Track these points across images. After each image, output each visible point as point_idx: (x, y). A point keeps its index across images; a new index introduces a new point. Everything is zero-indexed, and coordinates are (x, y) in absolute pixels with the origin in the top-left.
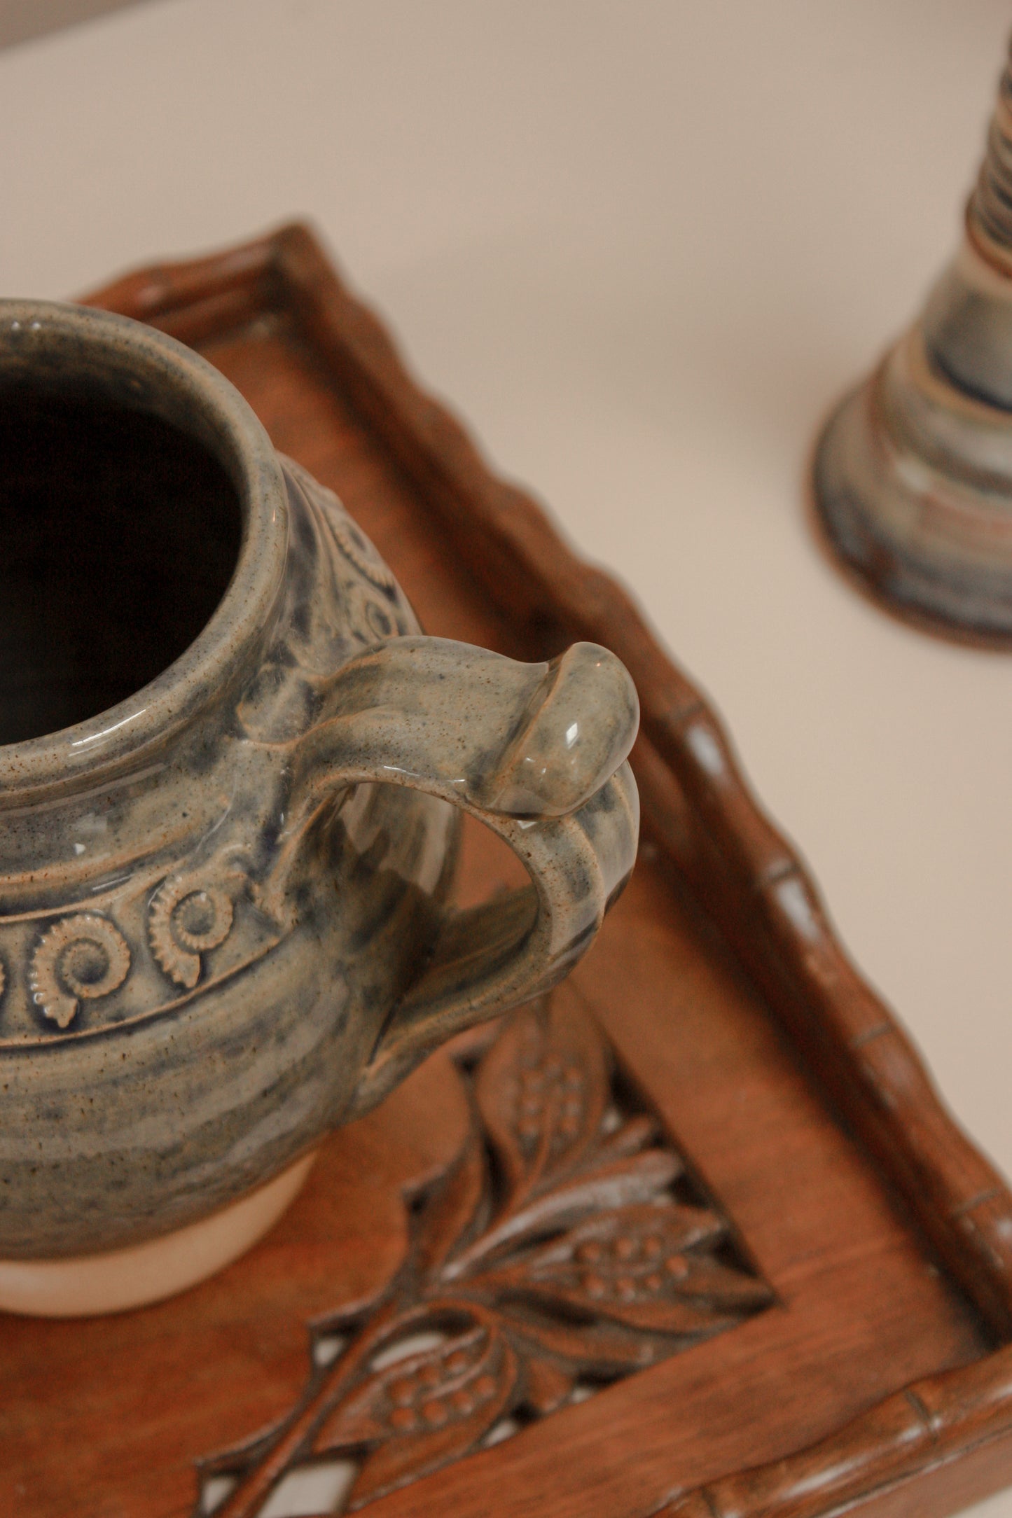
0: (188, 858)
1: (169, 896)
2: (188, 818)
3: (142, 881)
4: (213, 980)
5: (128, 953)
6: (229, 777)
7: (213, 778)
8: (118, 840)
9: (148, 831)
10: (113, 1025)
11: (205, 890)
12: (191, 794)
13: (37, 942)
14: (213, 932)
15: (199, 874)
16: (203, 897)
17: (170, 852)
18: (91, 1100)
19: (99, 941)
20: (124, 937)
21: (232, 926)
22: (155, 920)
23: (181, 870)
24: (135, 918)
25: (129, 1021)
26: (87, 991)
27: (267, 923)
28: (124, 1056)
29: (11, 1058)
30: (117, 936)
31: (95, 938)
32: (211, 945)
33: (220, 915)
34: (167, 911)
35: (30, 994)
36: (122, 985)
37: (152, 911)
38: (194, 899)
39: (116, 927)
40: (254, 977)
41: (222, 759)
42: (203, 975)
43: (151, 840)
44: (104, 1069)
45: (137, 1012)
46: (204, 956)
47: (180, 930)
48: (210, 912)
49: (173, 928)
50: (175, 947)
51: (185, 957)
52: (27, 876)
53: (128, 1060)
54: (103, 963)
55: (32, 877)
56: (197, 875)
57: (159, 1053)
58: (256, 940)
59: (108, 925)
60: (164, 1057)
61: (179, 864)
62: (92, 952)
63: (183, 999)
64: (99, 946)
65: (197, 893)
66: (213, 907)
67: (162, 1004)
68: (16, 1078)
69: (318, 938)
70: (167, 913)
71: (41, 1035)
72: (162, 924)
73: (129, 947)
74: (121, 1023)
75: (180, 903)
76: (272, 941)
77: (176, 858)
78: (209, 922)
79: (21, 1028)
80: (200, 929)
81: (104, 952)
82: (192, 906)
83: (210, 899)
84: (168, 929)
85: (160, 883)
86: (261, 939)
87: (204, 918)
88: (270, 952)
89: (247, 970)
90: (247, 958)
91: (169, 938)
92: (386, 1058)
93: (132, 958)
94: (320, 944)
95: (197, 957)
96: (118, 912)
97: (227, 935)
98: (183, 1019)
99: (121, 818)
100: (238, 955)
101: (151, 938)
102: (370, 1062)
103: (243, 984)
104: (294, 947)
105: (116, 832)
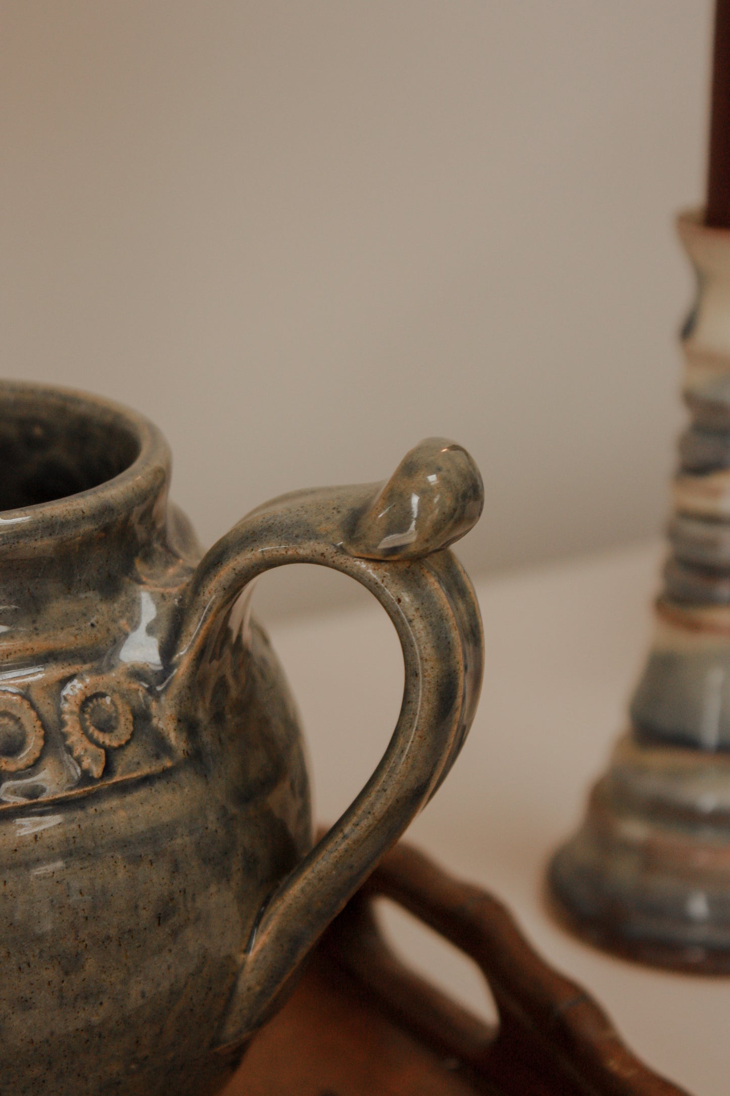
0: (96, 664)
1: (77, 689)
2: (95, 629)
3: (53, 671)
4: (117, 779)
5: (42, 732)
6: (129, 608)
7: (116, 605)
8: (36, 629)
9: (62, 629)
10: (27, 801)
11: (110, 694)
12: (98, 611)
14: (116, 732)
15: (104, 678)
16: (108, 700)
17: (78, 655)
18: (5, 882)
19: (18, 716)
20: (40, 717)
21: (132, 735)
22: (64, 707)
23: (88, 672)
24: (49, 704)
25: (42, 800)
26: (6, 763)
27: (161, 746)
28: (36, 835)
30: (33, 714)
31: (14, 712)
32: (115, 744)
33: (122, 720)
34: (78, 702)
36: (37, 762)
37: (61, 699)
38: (100, 701)
39: (33, 706)
40: (151, 789)
41: (123, 593)
42: (108, 770)
43: (64, 639)
44: (18, 849)
45: (49, 793)
46: (109, 753)
47: (88, 723)
48: (114, 715)
49: (82, 721)
50: (83, 735)
51: (92, 747)
53: (40, 842)
54: (20, 738)
56: (103, 678)
57: (67, 840)
58: (153, 756)
59: (26, 704)
60: (72, 847)
61: (87, 667)
62: (11, 727)
63: (89, 788)
64: (17, 720)
65: (103, 695)
66: (116, 711)
67: (71, 789)
69: (206, 776)
70: (77, 705)
72: (72, 713)
73: (44, 726)
74: (35, 801)
75: (88, 699)
76: (168, 763)
77: (85, 662)
78: (113, 723)
80: (106, 726)
81: (21, 727)
82: (98, 705)
83: (112, 701)
84: (78, 719)
85: (67, 679)
86: (158, 757)
87: (110, 718)
88: (166, 774)
89: (146, 781)
90: (145, 770)
91: (78, 727)
92: (261, 941)
93: (46, 738)
94: (207, 783)
95: (103, 751)
96: (35, 694)
97: (128, 742)
98: (91, 811)
99: (38, 611)
100: (138, 763)
101: (62, 723)
102: (246, 950)
103: (142, 793)
104: (186, 777)
105: (34, 622)
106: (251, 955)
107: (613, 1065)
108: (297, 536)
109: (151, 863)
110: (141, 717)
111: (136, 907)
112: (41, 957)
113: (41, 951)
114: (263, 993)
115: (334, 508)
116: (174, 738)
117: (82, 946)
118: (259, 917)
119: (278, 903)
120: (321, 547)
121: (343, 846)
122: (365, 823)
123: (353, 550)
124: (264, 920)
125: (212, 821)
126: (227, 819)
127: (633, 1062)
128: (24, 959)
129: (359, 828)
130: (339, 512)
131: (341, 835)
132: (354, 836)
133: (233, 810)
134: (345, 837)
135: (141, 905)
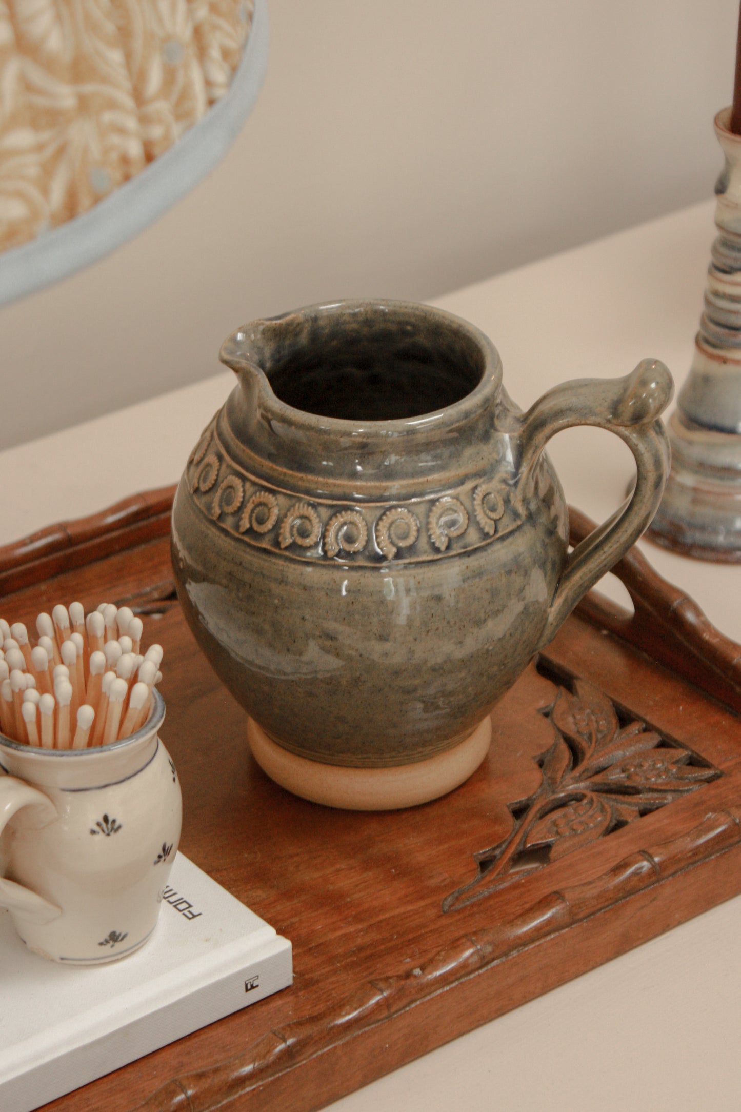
0: (486, 478)
1: (480, 492)
2: (484, 461)
3: (469, 485)
4: (500, 534)
5: (468, 516)
6: (495, 447)
8: (459, 464)
9: (470, 462)
10: (463, 551)
11: (493, 493)
12: (484, 450)
13: (430, 510)
14: (498, 511)
16: (492, 496)
17: (478, 475)
19: (457, 510)
20: (465, 509)
21: (504, 512)
22: (476, 502)
23: (483, 483)
24: (468, 501)
25: (469, 549)
26: (452, 533)
27: (516, 515)
28: (467, 567)
29: (421, 568)
30: (463, 508)
31: (455, 508)
32: (498, 517)
33: (500, 505)
34: (480, 499)
35: (430, 537)
36: (466, 530)
37: (474, 499)
38: (489, 496)
39: (462, 504)
40: (514, 537)
41: (492, 439)
42: (496, 531)
43: (470, 468)
45: (472, 545)
46: (496, 521)
47: (486, 509)
48: (496, 503)
49: (483, 507)
50: (484, 515)
51: (488, 521)
52: (425, 479)
53: (469, 570)
54: (458, 520)
55: (427, 480)
56: (489, 486)
57: (480, 568)
58: (513, 520)
59: (459, 502)
60: (482, 570)
61: (482, 480)
62: (454, 515)
63: (489, 541)
64: (456, 512)
65: (490, 493)
66: (497, 500)
67: (481, 542)
68: (423, 578)
69: (535, 526)
70: (480, 501)
71: (434, 555)
72: (479, 505)
73: (468, 513)
74: (466, 550)
75: (484, 497)
76: (520, 523)
77: (481, 478)
78: (496, 507)
79: (425, 552)
80: (493, 510)
81: (458, 515)
82: (489, 499)
83: (495, 496)
84: (481, 507)
85: (476, 488)
86: (515, 520)
87: (494, 505)
88: (519, 528)
89: (512, 533)
90: (510, 528)
91: (482, 511)
92: (559, 602)
93: (469, 519)
94: (536, 529)
95: (493, 522)
96: (462, 498)
97: (503, 515)
98: (489, 551)
99: (460, 456)
100: (508, 525)
101: (474, 510)
102: (551, 606)
103: (510, 539)
104: (527, 528)
105: (458, 461)
106: (553, 609)
107: (706, 636)
108: (586, 414)
109: (516, 573)
110: (507, 501)
111: (510, 594)
112: (469, 621)
113: (470, 619)
114: (557, 626)
115: (603, 399)
116: (522, 510)
117: (487, 616)
118: (556, 590)
119: (567, 584)
120: (599, 420)
121: (603, 557)
122: (615, 546)
123: (615, 421)
124: (559, 591)
125: (539, 549)
126: (544, 545)
127: (717, 634)
128: (462, 624)
129: (612, 549)
130: (606, 401)
131: (602, 552)
132: (609, 552)
133: (547, 540)
134: (604, 553)
135: (512, 593)
